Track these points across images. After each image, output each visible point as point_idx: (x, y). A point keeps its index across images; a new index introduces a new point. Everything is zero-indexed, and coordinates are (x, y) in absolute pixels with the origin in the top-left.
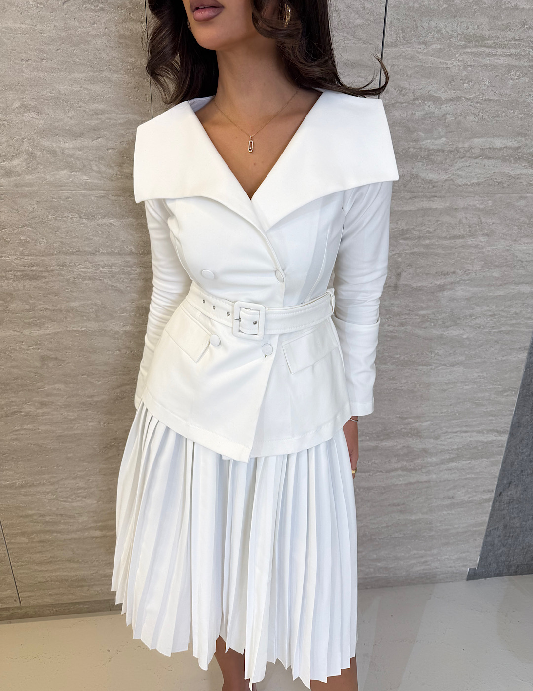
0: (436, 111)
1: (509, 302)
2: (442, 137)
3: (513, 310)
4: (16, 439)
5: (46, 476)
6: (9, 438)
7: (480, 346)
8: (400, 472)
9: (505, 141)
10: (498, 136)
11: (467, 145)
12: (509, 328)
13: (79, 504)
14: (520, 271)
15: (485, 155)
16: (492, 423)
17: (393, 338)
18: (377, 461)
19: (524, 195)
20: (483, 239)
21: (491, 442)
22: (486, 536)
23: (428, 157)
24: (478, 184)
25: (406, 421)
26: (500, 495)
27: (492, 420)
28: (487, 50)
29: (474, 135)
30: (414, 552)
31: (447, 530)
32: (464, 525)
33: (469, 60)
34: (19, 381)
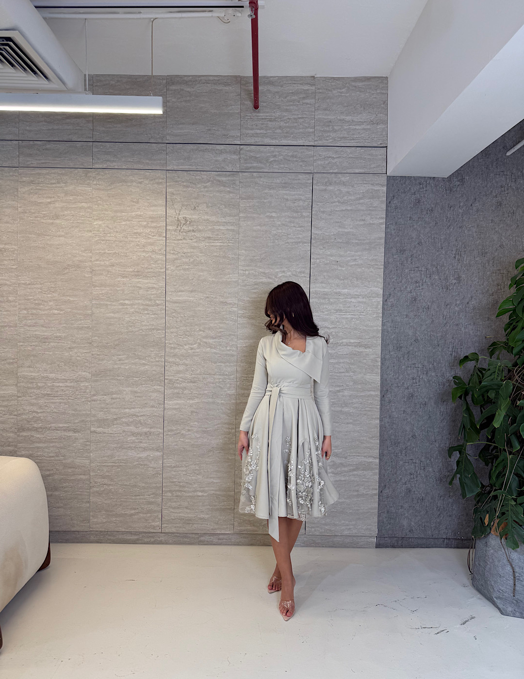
1: (367, 398)
3: (370, 402)
4: (176, 445)
5: (184, 463)
7: (358, 416)
9: (354, 340)
10: (351, 339)
11: (341, 342)
12: (369, 409)
13: (195, 478)
14: (369, 386)
15: (347, 345)
16: (370, 453)
19: (365, 358)
20: (352, 374)
21: (371, 462)
22: (379, 516)
24: (347, 354)
26: (381, 492)
27: (370, 451)
28: (344, 314)
29: (343, 339)
30: (343, 522)
31: (358, 510)
32: (366, 508)
33: (338, 316)
34: (182, 421)
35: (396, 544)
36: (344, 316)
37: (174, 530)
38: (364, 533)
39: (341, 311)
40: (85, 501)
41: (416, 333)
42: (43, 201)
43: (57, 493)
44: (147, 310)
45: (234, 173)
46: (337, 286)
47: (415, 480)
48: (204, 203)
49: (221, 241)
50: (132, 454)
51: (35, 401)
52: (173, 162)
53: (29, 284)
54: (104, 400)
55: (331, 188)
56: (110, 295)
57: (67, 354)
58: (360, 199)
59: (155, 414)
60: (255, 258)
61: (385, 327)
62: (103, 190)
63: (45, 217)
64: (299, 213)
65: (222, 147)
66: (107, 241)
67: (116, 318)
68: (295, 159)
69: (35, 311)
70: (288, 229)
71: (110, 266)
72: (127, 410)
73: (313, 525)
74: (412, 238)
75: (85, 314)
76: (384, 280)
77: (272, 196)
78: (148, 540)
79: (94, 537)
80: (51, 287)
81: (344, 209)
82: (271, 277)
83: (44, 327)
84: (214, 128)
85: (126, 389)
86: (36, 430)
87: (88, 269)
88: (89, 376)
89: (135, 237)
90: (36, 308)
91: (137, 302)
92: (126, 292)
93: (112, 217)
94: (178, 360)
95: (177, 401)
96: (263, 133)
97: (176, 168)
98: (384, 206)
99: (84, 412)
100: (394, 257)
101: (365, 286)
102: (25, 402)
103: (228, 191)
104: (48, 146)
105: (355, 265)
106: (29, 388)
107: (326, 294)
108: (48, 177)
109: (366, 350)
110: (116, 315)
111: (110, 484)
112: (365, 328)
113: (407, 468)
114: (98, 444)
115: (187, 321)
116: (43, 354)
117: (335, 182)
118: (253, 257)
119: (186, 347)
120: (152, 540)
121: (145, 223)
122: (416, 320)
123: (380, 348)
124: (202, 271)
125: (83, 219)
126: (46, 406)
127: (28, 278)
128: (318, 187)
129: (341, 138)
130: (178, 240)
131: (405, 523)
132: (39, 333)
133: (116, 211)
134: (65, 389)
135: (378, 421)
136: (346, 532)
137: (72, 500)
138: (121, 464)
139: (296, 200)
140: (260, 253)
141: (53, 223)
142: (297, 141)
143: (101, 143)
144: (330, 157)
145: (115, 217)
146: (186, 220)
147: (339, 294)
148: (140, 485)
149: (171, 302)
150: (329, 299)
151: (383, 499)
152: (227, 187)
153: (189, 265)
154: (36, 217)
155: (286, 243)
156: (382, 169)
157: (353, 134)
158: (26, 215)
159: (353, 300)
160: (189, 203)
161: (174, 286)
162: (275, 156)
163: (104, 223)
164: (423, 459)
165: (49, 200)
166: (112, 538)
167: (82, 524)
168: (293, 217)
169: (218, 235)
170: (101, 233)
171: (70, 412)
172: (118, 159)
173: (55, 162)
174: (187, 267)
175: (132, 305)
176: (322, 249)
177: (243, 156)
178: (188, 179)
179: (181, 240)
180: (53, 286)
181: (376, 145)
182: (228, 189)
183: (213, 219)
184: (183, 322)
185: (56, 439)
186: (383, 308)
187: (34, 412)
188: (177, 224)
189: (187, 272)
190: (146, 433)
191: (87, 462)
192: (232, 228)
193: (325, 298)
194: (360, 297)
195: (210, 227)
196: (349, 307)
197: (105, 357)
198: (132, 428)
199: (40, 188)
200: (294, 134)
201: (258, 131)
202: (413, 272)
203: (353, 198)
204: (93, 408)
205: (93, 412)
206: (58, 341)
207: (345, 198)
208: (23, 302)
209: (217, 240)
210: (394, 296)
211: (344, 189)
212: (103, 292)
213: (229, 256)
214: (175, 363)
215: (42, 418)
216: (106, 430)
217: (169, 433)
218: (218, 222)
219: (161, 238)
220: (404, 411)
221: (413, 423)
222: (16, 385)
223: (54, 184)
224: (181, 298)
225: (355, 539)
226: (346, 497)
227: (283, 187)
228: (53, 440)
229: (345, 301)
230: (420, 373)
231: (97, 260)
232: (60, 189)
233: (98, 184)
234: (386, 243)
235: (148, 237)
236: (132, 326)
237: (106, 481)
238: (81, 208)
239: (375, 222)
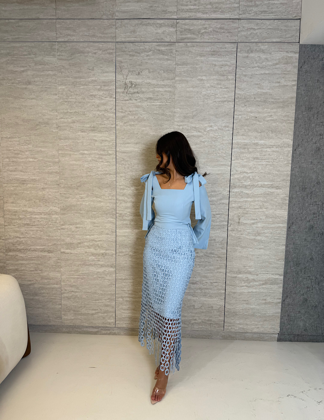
0: (247, 175)
1: (276, 229)
2: (249, 182)
3: (278, 232)
6: (124, 262)
7: (268, 243)
8: (245, 287)
9: (268, 183)
10: (265, 182)
11: (256, 184)
12: (278, 238)
14: (278, 220)
15: (262, 186)
16: (276, 271)
17: (239, 238)
18: (237, 282)
19: (276, 197)
20: (265, 210)
21: (277, 279)
22: (282, 318)
23: (246, 187)
24: (261, 194)
25: (246, 268)
26: (284, 301)
27: (276, 270)
28: (260, 161)
29: (258, 181)
30: (253, 322)
31: (265, 314)
32: (272, 313)
33: (255, 163)
34: (130, 245)
35: (293, 339)
36: (260, 163)
37: (124, 326)
38: (269, 331)
39: (257, 158)
40: (58, 303)
41: (318, 177)
42: (18, 70)
43: (37, 298)
44: (101, 159)
45: (171, 43)
46: (256, 138)
47: (311, 292)
48: (146, 69)
49: (160, 101)
50: (92, 269)
51: (18, 229)
52: (122, 35)
53: (10, 138)
54: (70, 229)
55: (252, 55)
56: (72, 146)
57: (41, 193)
58: (276, 65)
59: (109, 240)
60: (188, 115)
61: (294, 172)
62: (65, 60)
63: (19, 83)
64: (225, 77)
65: (162, 21)
66: (69, 102)
67: (77, 165)
68: (222, 31)
69: (15, 159)
70: (216, 90)
71: (72, 122)
72: (88, 237)
73: (230, 325)
74: (319, 98)
75: (54, 162)
76: (295, 133)
77: (203, 62)
78: (105, 332)
79: (66, 329)
80: (27, 140)
81: (263, 73)
82: (201, 131)
83: (22, 172)
84: (155, 5)
85: (87, 220)
86: (20, 251)
87: (55, 126)
88: (58, 210)
89: (91, 98)
90: (15, 157)
91: (93, 152)
92: (85, 144)
93: (73, 83)
94: (126, 198)
95: (126, 230)
96: (196, 9)
97: (123, 40)
98: (296, 71)
99: (55, 238)
100: (303, 114)
101: (279, 138)
102: (11, 229)
103: (167, 58)
104: (20, 24)
105: (271, 120)
106: (13, 219)
107: (246, 145)
108: (21, 49)
109: (277, 191)
110: (78, 163)
111: (76, 292)
112: (277, 172)
113: (305, 283)
114: (66, 262)
115: (133, 168)
116: (22, 193)
117: (256, 50)
118: (186, 114)
119: (132, 188)
120: (109, 332)
121: (99, 87)
122: (319, 166)
123: (288, 189)
124: (145, 126)
125: (50, 84)
126: (26, 233)
127: (9, 133)
128: (241, 55)
129: (262, 12)
130: (126, 100)
131: (301, 324)
132: (19, 177)
133: (76, 78)
134: (40, 220)
135: (284, 247)
136: (255, 330)
137: (48, 303)
138: (84, 277)
139: (222, 65)
140: (192, 110)
141: (26, 88)
142: (224, 15)
143: (62, 20)
144: (252, 29)
145: (75, 83)
146: (132, 84)
147: (257, 144)
148: (99, 292)
149: (121, 152)
150: (248, 149)
151: (285, 306)
152: (166, 55)
153: (135, 122)
154: (13, 83)
155: (214, 102)
156: (296, 39)
157: (272, 8)
158: (5, 81)
159: (268, 150)
160: (134, 69)
161: (123, 139)
162: (206, 28)
163: (67, 88)
164: (318, 276)
165: (22, 69)
166: (79, 330)
167: (57, 320)
168: (220, 80)
169: (158, 96)
170: (64, 96)
171: (44, 237)
172: (77, 33)
173: (27, 37)
174: (133, 123)
175: (90, 154)
176: (244, 107)
177: (179, 29)
178: (134, 49)
179: (128, 100)
180: (28, 139)
181: (291, 17)
182: (167, 57)
183: (154, 82)
184: (130, 168)
185: (35, 257)
186: (293, 156)
187: (18, 237)
188: (124, 87)
189: (133, 128)
190: (103, 254)
191: (58, 275)
192: (170, 89)
193: (245, 148)
194: (274, 147)
195: (151, 89)
196: (265, 155)
197: (70, 195)
198: (92, 250)
199: (15, 59)
200: (222, 9)
201: (192, 7)
202: (318, 126)
203: (270, 63)
204: (62, 235)
205: (62, 238)
206: (33, 183)
207: (264, 63)
208: (5, 152)
209: (157, 100)
210: (301, 147)
211: (263, 56)
212: (67, 144)
213: (167, 113)
214: (124, 201)
215: (24, 242)
216: (72, 251)
217: (120, 254)
218: (158, 84)
219: (111, 99)
220: (305, 239)
221: (312, 248)
222: (3, 217)
223: (26, 55)
224: (128, 149)
225: (261, 334)
226: (256, 304)
227: (212, 55)
228: (33, 259)
229: (262, 151)
230: (319, 209)
231: (61, 118)
232: (30, 59)
233: (62, 55)
234: (297, 101)
235: (102, 99)
236: (90, 171)
237: (73, 289)
238: (48, 75)
239: (289, 84)
